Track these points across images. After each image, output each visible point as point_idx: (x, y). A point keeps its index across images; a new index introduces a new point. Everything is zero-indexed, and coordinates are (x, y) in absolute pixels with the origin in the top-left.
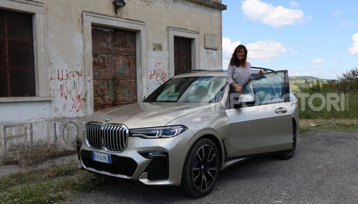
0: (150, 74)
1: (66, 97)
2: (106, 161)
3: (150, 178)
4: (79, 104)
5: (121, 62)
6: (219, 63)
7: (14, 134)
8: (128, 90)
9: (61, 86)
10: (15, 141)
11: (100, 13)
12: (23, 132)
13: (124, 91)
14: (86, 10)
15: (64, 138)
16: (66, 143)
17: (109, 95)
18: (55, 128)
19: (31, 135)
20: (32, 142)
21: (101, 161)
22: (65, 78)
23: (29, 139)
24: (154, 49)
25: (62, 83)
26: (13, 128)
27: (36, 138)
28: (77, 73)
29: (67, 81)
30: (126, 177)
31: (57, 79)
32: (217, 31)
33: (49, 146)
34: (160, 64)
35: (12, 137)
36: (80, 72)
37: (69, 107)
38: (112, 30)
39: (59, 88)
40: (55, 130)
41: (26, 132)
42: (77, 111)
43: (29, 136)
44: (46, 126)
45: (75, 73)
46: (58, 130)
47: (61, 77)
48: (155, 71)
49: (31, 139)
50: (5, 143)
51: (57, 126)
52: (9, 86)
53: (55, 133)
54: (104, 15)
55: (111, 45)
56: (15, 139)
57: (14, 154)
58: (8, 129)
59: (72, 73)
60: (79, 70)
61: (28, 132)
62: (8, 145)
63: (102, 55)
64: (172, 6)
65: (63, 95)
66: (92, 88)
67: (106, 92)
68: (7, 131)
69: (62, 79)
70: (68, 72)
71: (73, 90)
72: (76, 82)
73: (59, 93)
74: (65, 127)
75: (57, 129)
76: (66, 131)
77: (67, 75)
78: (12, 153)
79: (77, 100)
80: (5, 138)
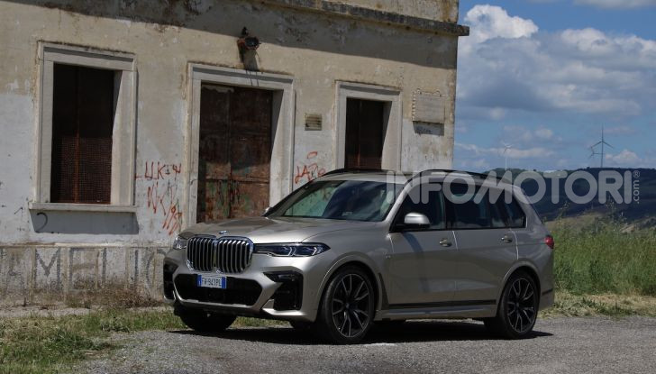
0: (296, 173)
1: (155, 209)
2: (219, 286)
3: (277, 308)
4: (174, 221)
5: (244, 149)
6: (446, 155)
7: (83, 261)
8: (253, 203)
9: (149, 188)
10: (83, 274)
11: (215, 63)
12: (93, 261)
13: (245, 203)
14: (193, 58)
15: (147, 277)
16: (152, 286)
17: (219, 209)
18: (137, 258)
19: (104, 266)
20: (103, 278)
21: (211, 286)
22: (155, 176)
23: (100, 273)
24: (307, 125)
25: (150, 183)
26: (82, 252)
27: (110, 273)
28: (174, 168)
29: (159, 181)
30: (244, 306)
31: (144, 178)
32: (445, 83)
33: (126, 289)
34: (316, 153)
35: (79, 267)
36: (178, 166)
37: (159, 226)
38: (232, 90)
39: (146, 192)
40: (136, 263)
41: (97, 261)
42: (170, 233)
43: (101, 268)
44: (125, 254)
45: (170, 168)
46: (140, 263)
47: (149, 174)
48: (305, 167)
49: (104, 272)
50: (71, 274)
51: (140, 257)
52: (76, 186)
53: (136, 267)
54: (221, 66)
55: (228, 117)
56: (83, 270)
57: (81, 294)
58: (75, 252)
59: (166, 168)
60: (177, 164)
61: (100, 261)
62: (74, 279)
63: (213, 136)
64: (346, 39)
65: (151, 205)
66: (196, 195)
67: (214, 203)
68: (74, 256)
69: (151, 178)
70: (161, 165)
71: (166, 196)
72: (172, 182)
73: (145, 200)
74: (151, 258)
75: (139, 260)
76: (151, 267)
77: (159, 171)
78: (77, 291)
79: (171, 214)
80: (71, 265)
